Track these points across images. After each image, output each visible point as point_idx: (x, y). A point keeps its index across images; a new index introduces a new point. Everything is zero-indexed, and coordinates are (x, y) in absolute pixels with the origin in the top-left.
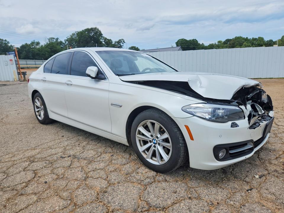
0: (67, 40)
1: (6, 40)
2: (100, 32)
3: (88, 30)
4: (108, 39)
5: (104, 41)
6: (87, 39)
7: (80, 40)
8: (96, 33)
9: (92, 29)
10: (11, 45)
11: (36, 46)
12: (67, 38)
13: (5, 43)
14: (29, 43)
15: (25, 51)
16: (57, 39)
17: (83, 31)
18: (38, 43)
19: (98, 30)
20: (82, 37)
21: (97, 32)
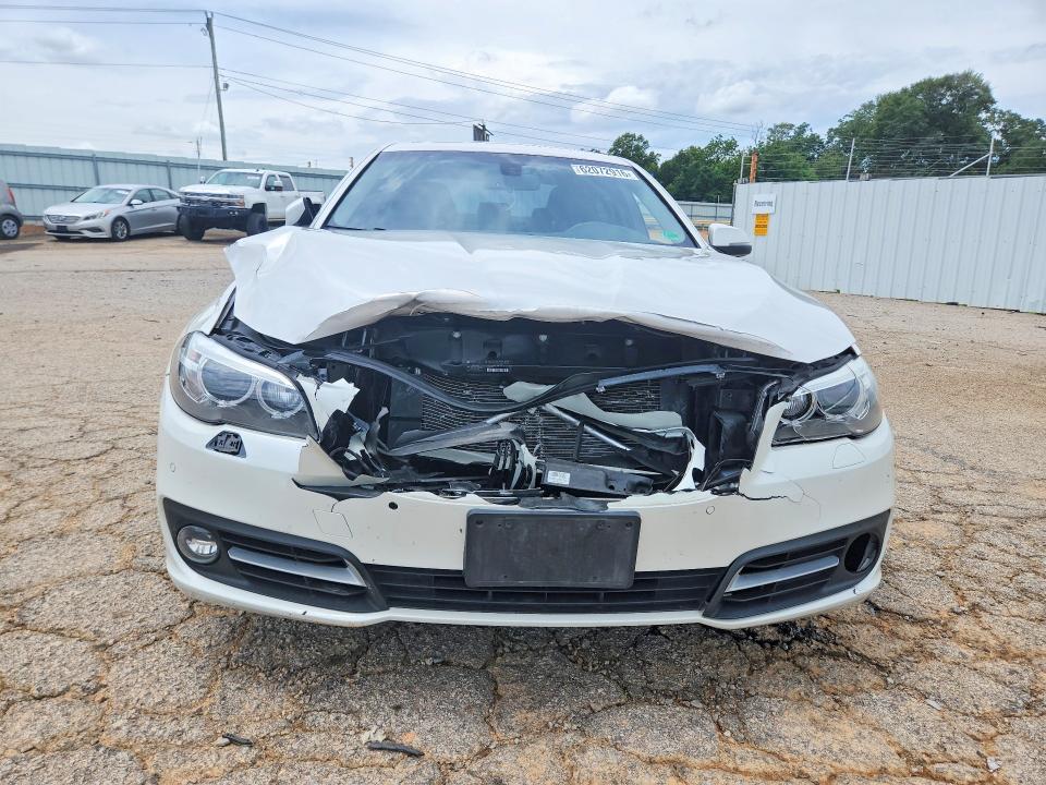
0: (837, 132)
1: (641, 138)
2: (986, 90)
3: (929, 88)
4: (1024, 123)
5: (1004, 131)
6: (916, 123)
7: (881, 128)
8: (962, 99)
9: (947, 82)
10: (652, 153)
11: (721, 156)
12: (840, 121)
13: (637, 146)
14: (703, 145)
15: (685, 171)
16: (803, 128)
17: (905, 91)
18: (731, 146)
19: (977, 81)
20: (891, 117)
21: (968, 94)
